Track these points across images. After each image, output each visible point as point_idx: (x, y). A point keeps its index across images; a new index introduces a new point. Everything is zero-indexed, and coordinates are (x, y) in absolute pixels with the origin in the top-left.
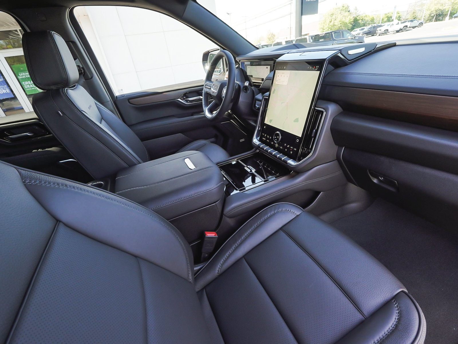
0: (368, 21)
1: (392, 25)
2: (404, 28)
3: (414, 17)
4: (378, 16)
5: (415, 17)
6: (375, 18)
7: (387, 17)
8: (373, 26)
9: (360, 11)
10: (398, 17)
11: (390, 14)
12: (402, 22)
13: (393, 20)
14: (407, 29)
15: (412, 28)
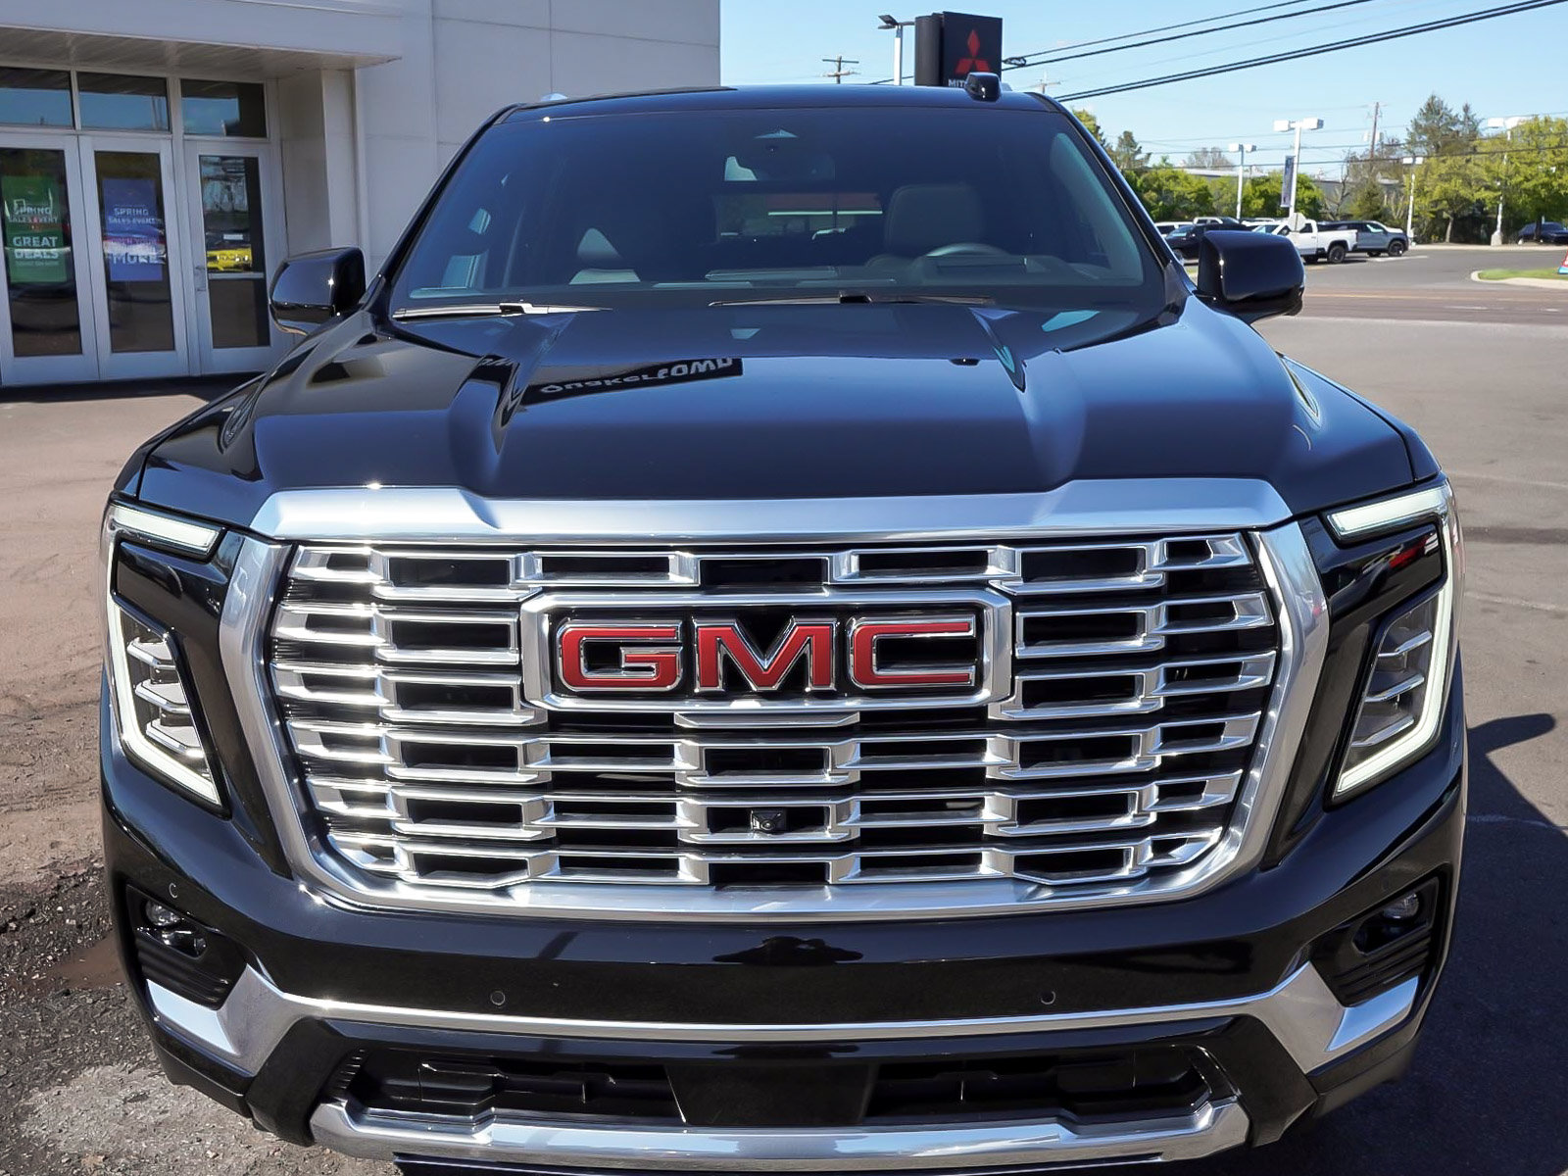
0: (1182, 198)
1: (1285, 231)
2: (1334, 249)
3: (1372, 210)
4: (1224, 185)
5: (1377, 212)
6: (1212, 192)
7: (1264, 194)
8: (1209, 222)
9: (1149, 154)
10: (1309, 204)
11: (1274, 183)
12: (1324, 223)
13: (1285, 214)
14: (1348, 255)
15: (1366, 254)
